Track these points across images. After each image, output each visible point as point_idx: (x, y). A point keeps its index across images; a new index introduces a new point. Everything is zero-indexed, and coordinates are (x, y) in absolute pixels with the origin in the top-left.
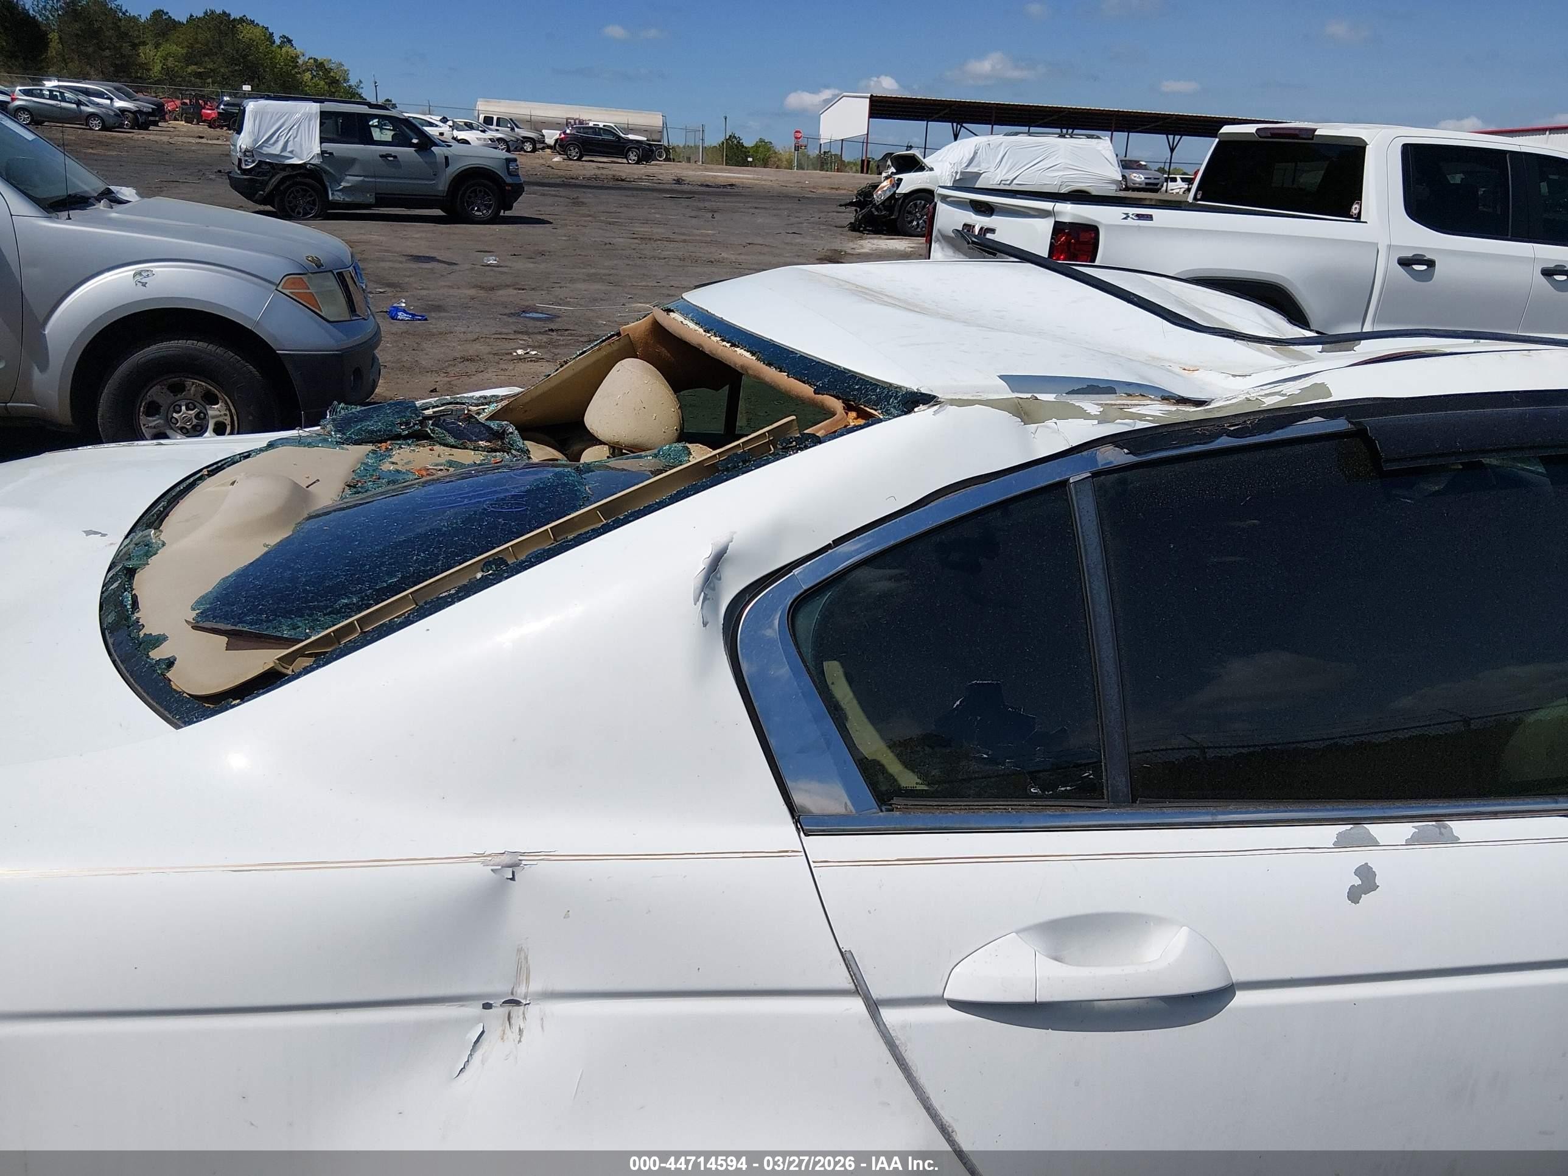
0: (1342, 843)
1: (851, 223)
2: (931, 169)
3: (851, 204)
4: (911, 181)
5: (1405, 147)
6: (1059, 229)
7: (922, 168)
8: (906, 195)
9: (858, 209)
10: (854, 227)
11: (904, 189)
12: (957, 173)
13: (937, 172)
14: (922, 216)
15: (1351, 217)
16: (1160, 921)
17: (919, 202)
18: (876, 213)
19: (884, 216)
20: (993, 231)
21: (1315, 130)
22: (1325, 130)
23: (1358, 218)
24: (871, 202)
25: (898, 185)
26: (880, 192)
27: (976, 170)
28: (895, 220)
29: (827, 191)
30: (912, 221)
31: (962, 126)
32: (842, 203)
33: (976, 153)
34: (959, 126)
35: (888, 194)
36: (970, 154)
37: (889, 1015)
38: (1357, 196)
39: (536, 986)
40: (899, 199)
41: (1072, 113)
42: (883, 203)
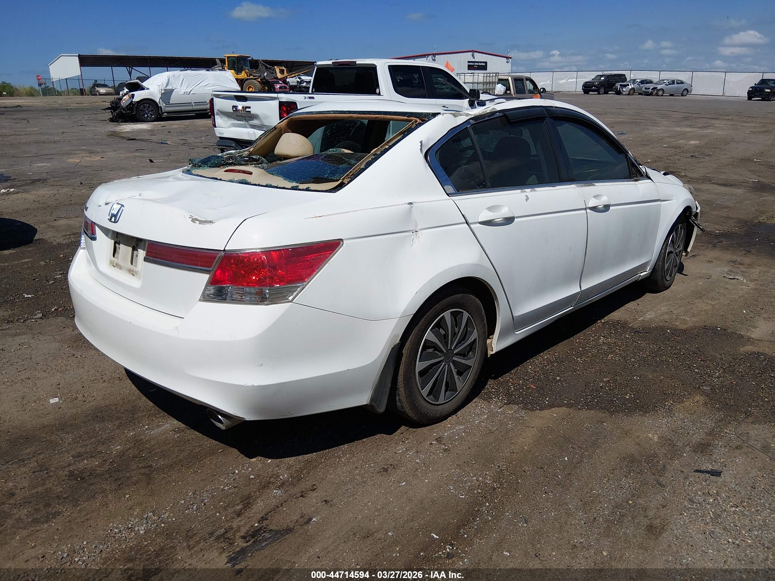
0: (522, 192)
1: (110, 118)
2: (148, 89)
3: (108, 108)
4: (139, 96)
5: (389, 66)
6: (281, 104)
7: (143, 89)
8: (138, 102)
9: (112, 111)
10: (112, 120)
11: (136, 99)
12: (162, 90)
13: (151, 90)
14: (149, 112)
15: (377, 94)
16: (503, 206)
17: (145, 105)
18: (124, 112)
19: (129, 113)
20: (249, 108)
21: (356, 62)
22: (359, 61)
23: (379, 94)
24: (120, 107)
25: (133, 98)
26: (124, 101)
27: (171, 88)
28: (135, 114)
29: (77, 105)
30: (144, 115)
31: (132, 68)
32: (103, 108)
33: (169, 80)
34: (131, 69)
35: (129, 102)
36: (166, 80)
37: (472, 226)
38: (378, 86)
39: (419, 228)
40: (135, 104)
41: (188, 60)
42: (127, 107)
